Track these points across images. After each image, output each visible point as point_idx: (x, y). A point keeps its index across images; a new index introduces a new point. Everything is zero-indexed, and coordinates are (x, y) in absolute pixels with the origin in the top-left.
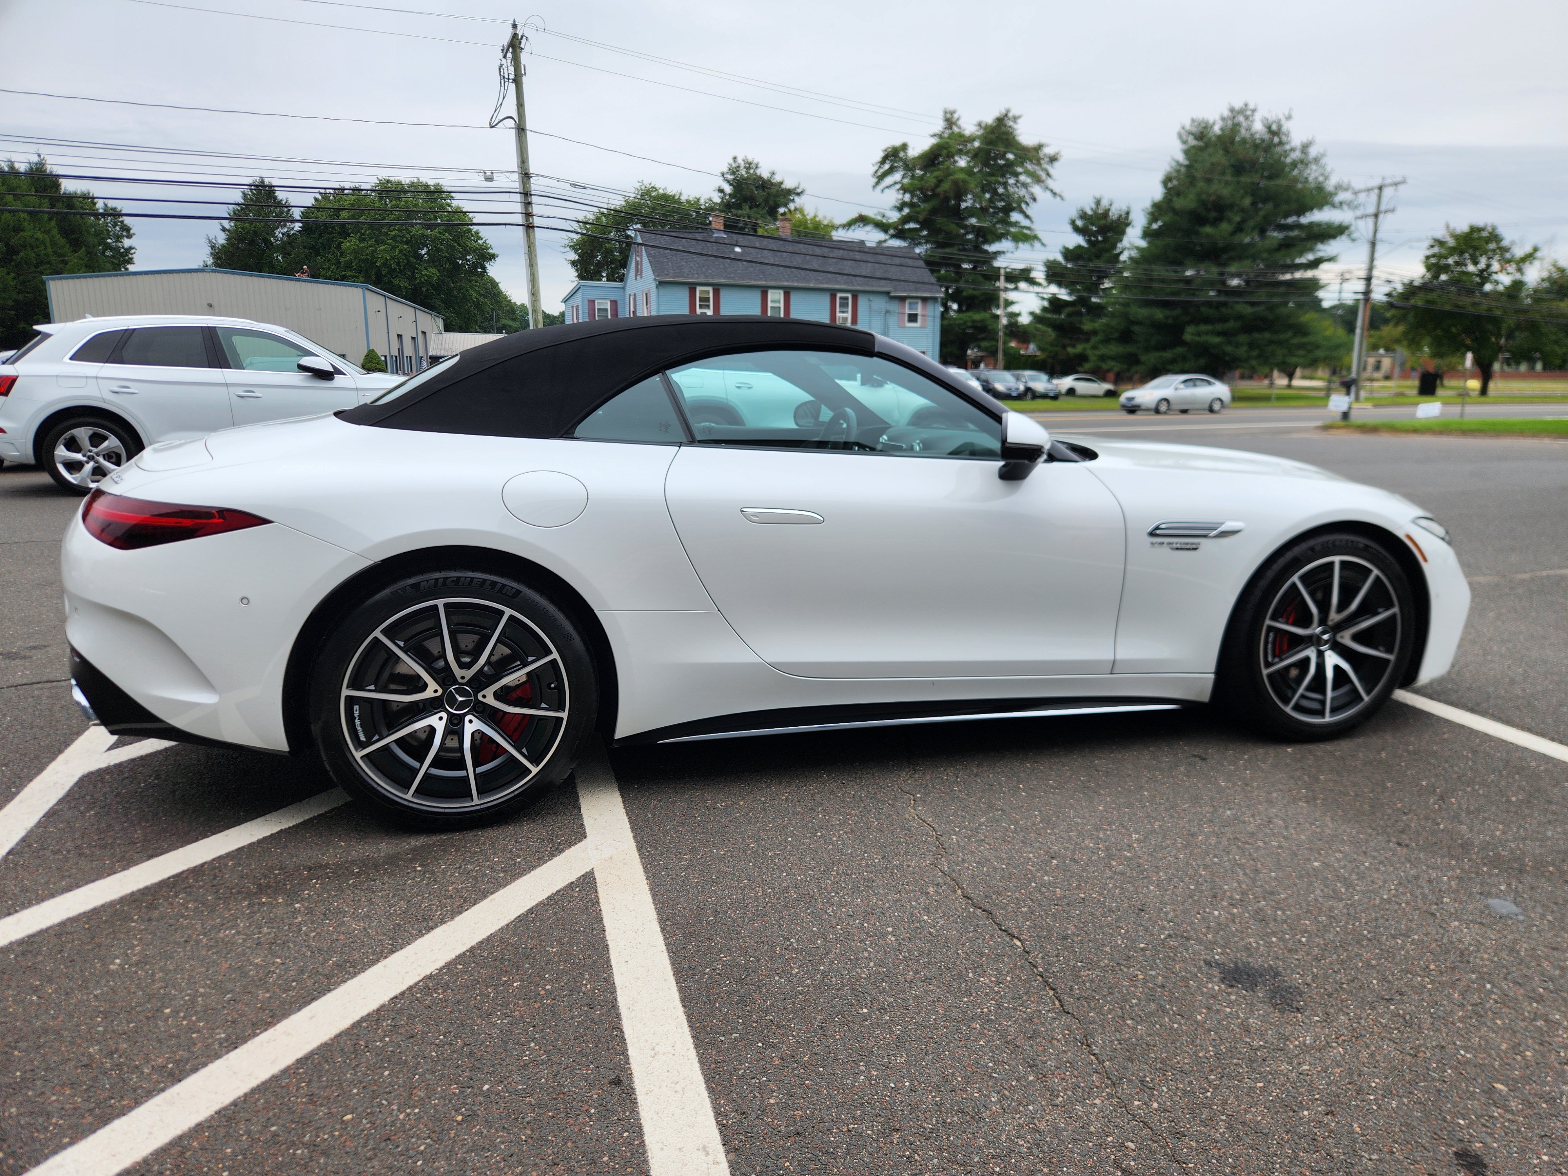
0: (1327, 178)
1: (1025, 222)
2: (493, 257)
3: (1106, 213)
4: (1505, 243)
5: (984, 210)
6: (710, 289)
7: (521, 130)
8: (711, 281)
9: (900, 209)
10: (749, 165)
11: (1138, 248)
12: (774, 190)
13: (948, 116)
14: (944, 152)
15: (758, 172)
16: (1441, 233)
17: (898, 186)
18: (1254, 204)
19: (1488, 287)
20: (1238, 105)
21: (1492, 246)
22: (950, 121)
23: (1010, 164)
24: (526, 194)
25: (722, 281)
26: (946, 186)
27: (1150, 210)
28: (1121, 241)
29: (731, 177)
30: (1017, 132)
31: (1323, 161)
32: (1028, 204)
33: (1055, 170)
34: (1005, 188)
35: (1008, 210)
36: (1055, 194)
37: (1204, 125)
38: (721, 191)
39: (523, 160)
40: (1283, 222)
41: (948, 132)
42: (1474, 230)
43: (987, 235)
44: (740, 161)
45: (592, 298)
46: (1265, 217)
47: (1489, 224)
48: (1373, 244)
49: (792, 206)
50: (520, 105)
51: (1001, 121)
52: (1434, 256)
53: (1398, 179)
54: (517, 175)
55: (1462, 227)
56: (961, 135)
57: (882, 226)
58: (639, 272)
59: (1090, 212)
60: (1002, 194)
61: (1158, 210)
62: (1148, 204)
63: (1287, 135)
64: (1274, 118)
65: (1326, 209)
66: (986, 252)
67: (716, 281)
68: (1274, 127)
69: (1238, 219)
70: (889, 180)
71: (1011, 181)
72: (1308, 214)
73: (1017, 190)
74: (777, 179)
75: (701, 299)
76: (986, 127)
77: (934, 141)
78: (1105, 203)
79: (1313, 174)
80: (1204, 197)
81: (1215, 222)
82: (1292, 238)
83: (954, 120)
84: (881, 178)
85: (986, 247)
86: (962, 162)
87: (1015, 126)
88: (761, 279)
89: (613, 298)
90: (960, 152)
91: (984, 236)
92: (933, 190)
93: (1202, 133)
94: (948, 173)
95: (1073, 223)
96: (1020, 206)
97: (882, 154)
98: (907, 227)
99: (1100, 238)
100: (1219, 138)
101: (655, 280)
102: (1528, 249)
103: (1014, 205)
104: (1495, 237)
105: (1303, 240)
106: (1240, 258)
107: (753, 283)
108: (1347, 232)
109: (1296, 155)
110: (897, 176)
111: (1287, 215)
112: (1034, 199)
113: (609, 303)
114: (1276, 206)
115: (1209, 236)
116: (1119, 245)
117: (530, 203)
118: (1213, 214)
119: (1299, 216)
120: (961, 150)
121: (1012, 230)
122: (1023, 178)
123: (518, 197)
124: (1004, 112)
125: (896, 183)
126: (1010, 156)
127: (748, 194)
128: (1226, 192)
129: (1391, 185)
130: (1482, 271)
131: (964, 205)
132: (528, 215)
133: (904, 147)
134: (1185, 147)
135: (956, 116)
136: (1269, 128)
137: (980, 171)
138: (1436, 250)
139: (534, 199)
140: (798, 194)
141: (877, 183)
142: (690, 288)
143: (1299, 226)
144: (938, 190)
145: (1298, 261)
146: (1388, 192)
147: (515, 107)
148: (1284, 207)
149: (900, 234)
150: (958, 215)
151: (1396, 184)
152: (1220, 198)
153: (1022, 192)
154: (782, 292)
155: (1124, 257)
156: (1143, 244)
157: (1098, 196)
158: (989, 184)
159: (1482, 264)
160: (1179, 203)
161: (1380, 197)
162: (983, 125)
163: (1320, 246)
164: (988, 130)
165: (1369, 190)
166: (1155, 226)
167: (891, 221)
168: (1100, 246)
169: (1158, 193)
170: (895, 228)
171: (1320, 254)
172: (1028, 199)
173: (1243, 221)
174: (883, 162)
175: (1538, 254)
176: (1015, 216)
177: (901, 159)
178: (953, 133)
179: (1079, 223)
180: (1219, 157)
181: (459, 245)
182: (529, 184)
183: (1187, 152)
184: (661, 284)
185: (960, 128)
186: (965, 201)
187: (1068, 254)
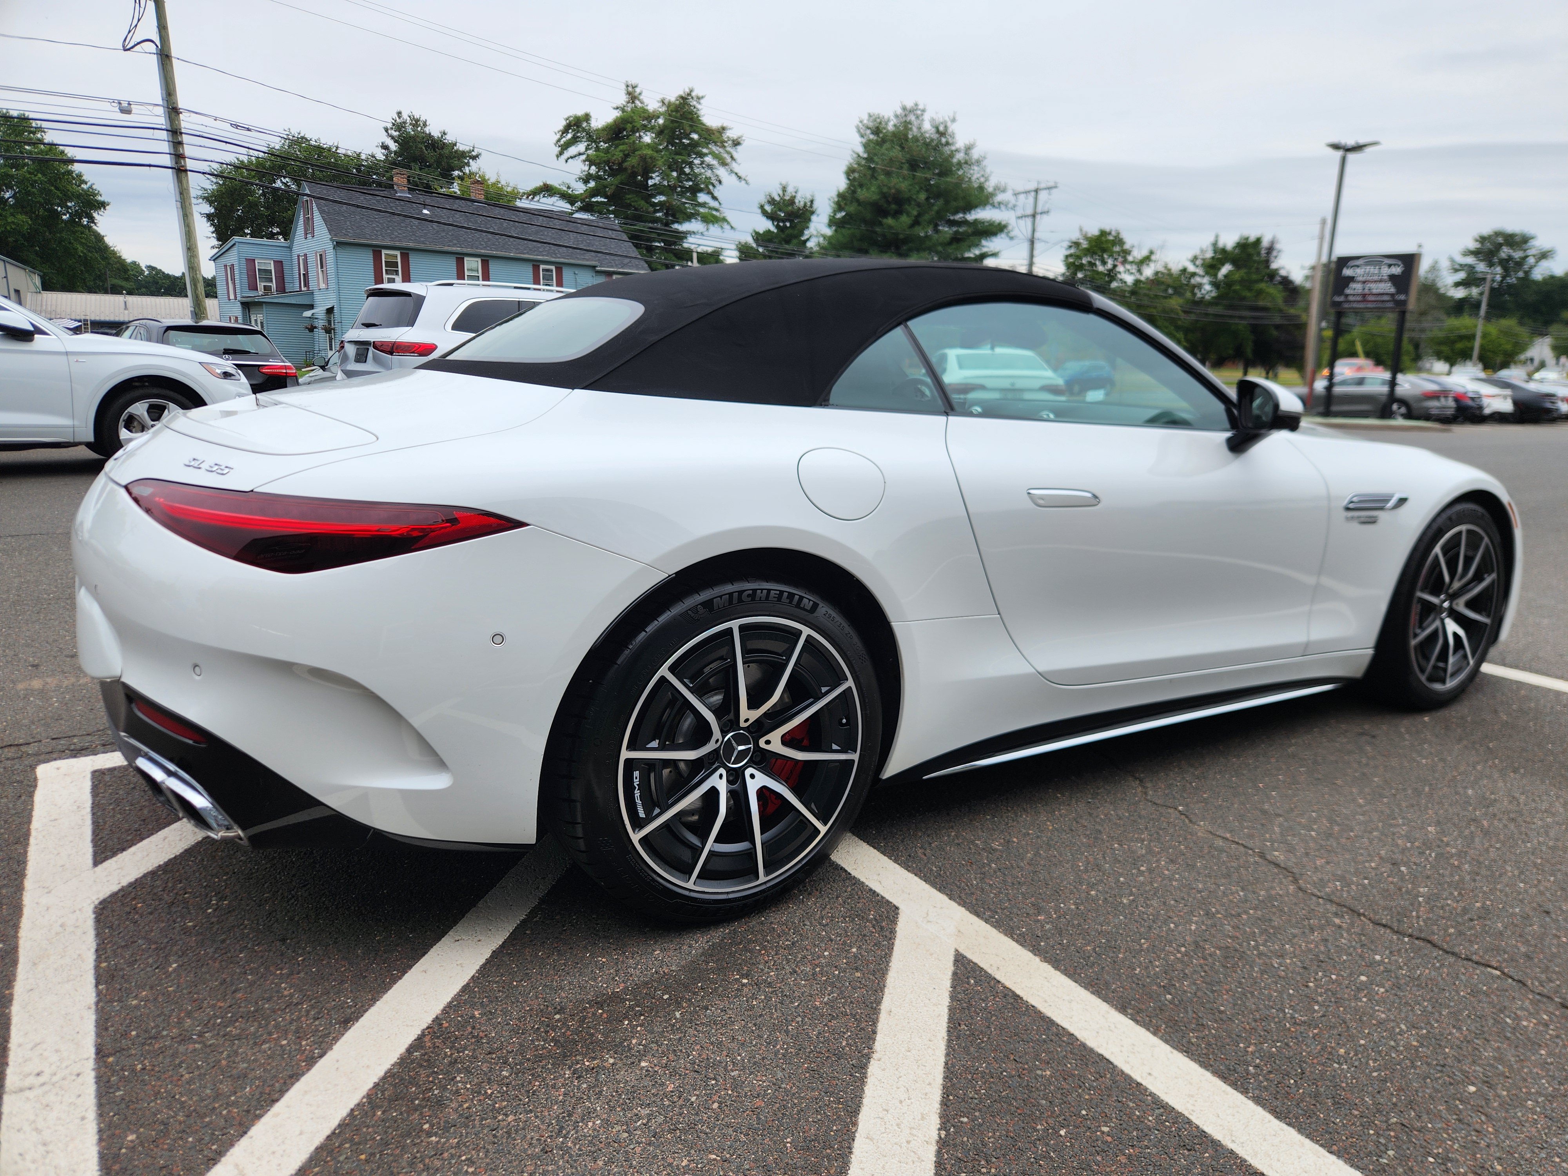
0: (987, 180)
1: (713, 204)
2: (103, 205)
3: (792, 201)
4: (1127, 246)
5: (672, 188)
6: (398, 253)
7: (164, 57)
8: (398, 244)
9: (586, 181)
10: (416, 122)
11: (824, 237)
12: (446, 152)
13: (630, 89)
14: (629, 126)
15: (427, 130)
16: (1076, 236)
17: (583, 157)
18: (927, 199)
19: (1114, 285)
20: (909, 104)
21: (1117, 249)
22: (633, 96)
23: (694, 144)
24: (175, 132)
25: (411, 245)
26: (633, 161)
27: (836, 200)
28: (808, 228)
29: (396, 134)
30: (701, 113)
31: (985, 163)
32: (714, 186)
33: (738, 153)
34: (691, 168)
35: (695, 190)
36: (740, 178)
37: (878, 120)
38: (385, 147)
39: (169, 92)
40: (952, 218)
41: (630, 106)
42: (1103, 233)
43: (677, 214)
44: (405, 116)
45: (251, 256)
46: (938, 212)
47: (1113, 229)
48: (1032, 242)
49: (467, 170)
50: (162, 27)
51: (684, 100)
52: (1071, 255)
53: (1051, 184)
54: (161, 109)
55: (1094, 231)
56: (645, 111)
57: (570, 198)
58: (309, 229)
59: (777, 198)
60: (689, 174)
61: (843, 200)
62: (833, 194)
63: (953, 136)
64: (941, 120)
65: (988, 207)
66: (677, 231)
67: (404, 244)
68: (941, 129)
69: (915, 213)
70: (573, 150)
71: (697, 161)
72: (973, 212)
73: (703, 171)
74: (450, 138)
75: (388, 264)
76: (670, 104)
77: (617, 114)
78: (790, 190)
79: (975, 175)
80: (885, 190)
81: (897, 214)
82: (962, 233)
83: (636, 94)
84: (565, 147)
85: (676, 226)
86: (647, 138)
87: (699, 106)
88: (455, 245)
89: (278, 258)
90: (645, 128)
91: (674, 216)
92: (620, 164)
93: (878, 128)
94: (634, 149)
95: (762, 207)
96: (707, 186)
97: (564, 123)
98: (593, 200)
99: (788, 224)
100: (894, 134)
101: (331, 239)
102: (1145, 253)
103: (702, 186)
104: (1119, 241)
105: (969, 235)
106: (918, 250)
107: (446, 248)
108: (1005, 231)
109: (960, 156)
110: (581, 147)
111: (956, 212)
112: (720, 182)
113: (272, 263)
114: (947, 202)
115: (890, 227)
116: (806, 232)
117: (180, 143)
118: (893, 206)
119: (965, 213)
120: (645, 126)
121: (702, 210)
122: (709, 159)
123: (164, 135)
124: (687, 91)
125: (580, 154)
126: (695, 136)
127: (417, 153)
128: (904, 186)
129: (1045, 189)
130: (1110, 271)
131: (650, 182)
132: (179, 157)
133: (587, 117)
134: (864, 140)
135: (638, 90)
136: (937, 128)
137: (666, 148)
138: (1072, 251)
139: (185, 139)
140: (474, 158)
141: (561, 153)
142: (374, 251)
143: (965, 222)
144: (625, 165)
145: (967, 255)
146: (1043, 195)
147: (156, 30)
148: (954, 204)
149: (587, 207)
150: (646, 192)
151: (1049, 188)
152: (899, 191)
153: (709, 173)
154: (479, 260)
155: (810, 244)
156: (829, 232)
157: (784, 183)
158: (676, 162)
159: (1109, 265)
160: (863, 194)
161: (1036, 199)
162: (666, 102)
163: (984, 242)
164: (672, 107)
165: (1027, 192)
166: (839, 215)
167: (577, 193)
168: (788, 232)
169: (841, 184)
170: (582, 201)
171: (985, 250)
172: (713, 180)
173: (919, 215)
174: (565, 131)
175: (1153, 257)
176: (702, 197)
177: (584, 130)
178: (636, 107)
179: (768, 208)
180: (896, 153)
181: (57, 188)
182: (179, 120)
183: (866, 146)
184: (339, 245)
185: (642, 103)
186: (652, 178)
187: (759, 237)
